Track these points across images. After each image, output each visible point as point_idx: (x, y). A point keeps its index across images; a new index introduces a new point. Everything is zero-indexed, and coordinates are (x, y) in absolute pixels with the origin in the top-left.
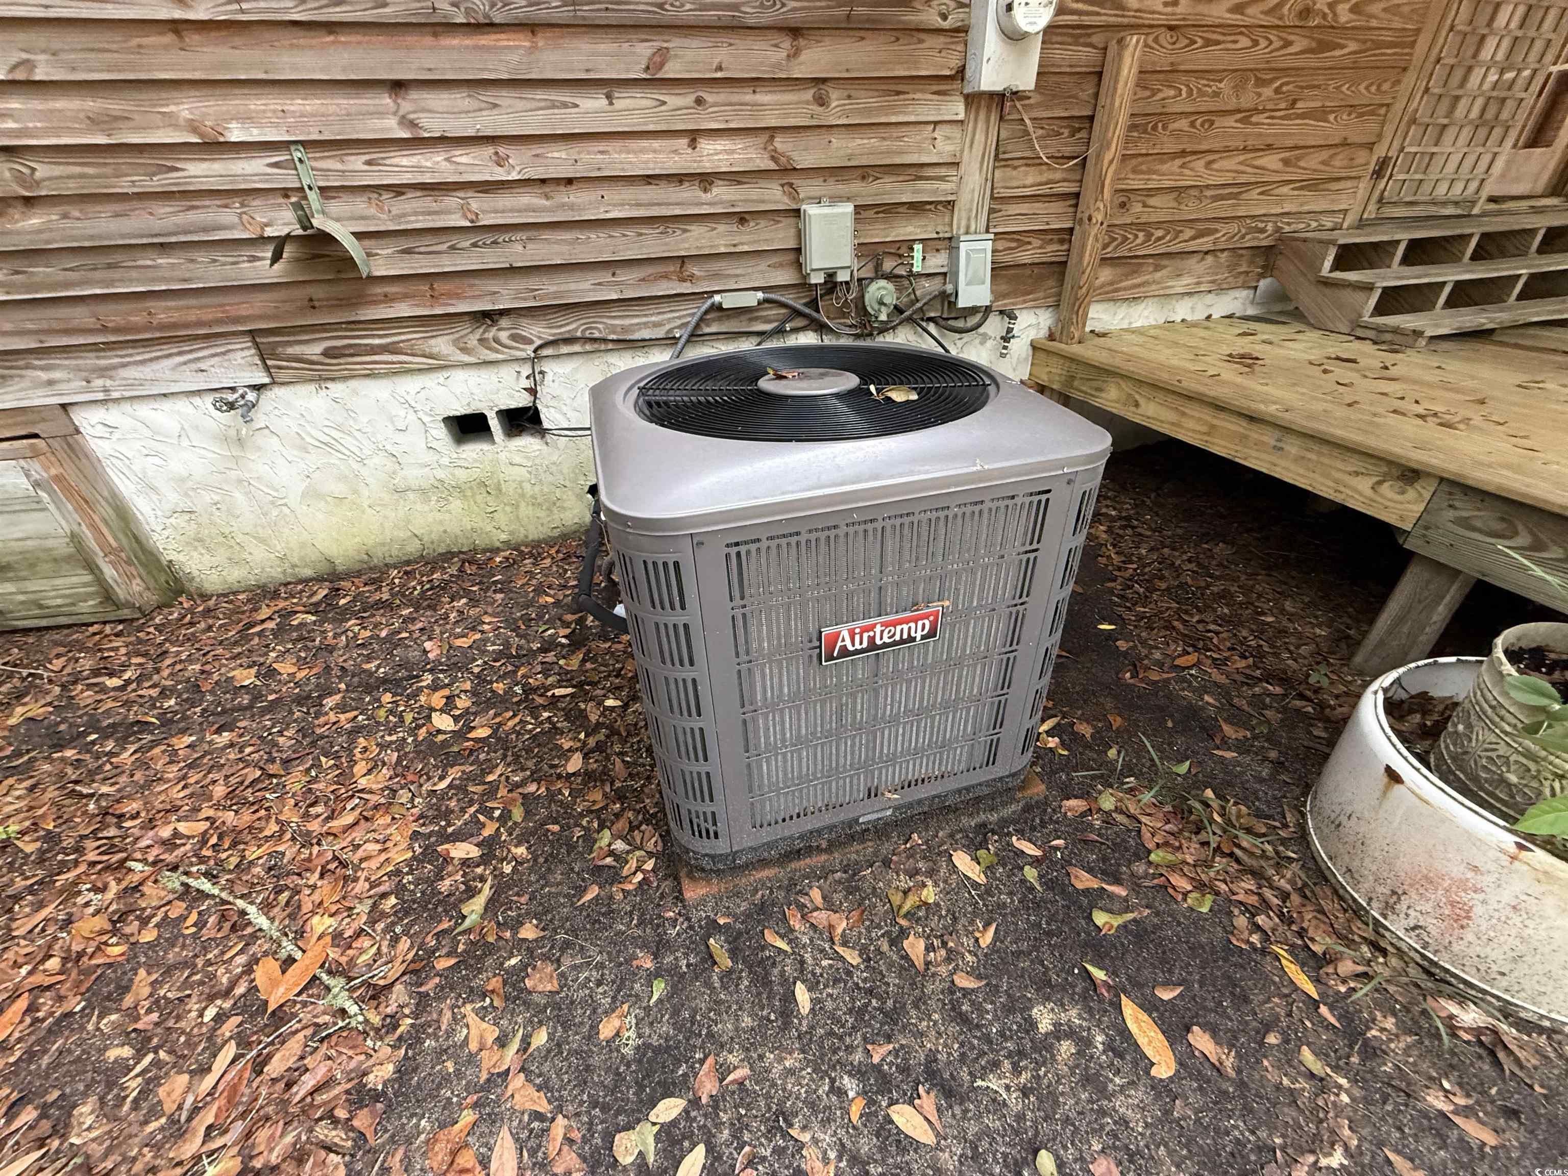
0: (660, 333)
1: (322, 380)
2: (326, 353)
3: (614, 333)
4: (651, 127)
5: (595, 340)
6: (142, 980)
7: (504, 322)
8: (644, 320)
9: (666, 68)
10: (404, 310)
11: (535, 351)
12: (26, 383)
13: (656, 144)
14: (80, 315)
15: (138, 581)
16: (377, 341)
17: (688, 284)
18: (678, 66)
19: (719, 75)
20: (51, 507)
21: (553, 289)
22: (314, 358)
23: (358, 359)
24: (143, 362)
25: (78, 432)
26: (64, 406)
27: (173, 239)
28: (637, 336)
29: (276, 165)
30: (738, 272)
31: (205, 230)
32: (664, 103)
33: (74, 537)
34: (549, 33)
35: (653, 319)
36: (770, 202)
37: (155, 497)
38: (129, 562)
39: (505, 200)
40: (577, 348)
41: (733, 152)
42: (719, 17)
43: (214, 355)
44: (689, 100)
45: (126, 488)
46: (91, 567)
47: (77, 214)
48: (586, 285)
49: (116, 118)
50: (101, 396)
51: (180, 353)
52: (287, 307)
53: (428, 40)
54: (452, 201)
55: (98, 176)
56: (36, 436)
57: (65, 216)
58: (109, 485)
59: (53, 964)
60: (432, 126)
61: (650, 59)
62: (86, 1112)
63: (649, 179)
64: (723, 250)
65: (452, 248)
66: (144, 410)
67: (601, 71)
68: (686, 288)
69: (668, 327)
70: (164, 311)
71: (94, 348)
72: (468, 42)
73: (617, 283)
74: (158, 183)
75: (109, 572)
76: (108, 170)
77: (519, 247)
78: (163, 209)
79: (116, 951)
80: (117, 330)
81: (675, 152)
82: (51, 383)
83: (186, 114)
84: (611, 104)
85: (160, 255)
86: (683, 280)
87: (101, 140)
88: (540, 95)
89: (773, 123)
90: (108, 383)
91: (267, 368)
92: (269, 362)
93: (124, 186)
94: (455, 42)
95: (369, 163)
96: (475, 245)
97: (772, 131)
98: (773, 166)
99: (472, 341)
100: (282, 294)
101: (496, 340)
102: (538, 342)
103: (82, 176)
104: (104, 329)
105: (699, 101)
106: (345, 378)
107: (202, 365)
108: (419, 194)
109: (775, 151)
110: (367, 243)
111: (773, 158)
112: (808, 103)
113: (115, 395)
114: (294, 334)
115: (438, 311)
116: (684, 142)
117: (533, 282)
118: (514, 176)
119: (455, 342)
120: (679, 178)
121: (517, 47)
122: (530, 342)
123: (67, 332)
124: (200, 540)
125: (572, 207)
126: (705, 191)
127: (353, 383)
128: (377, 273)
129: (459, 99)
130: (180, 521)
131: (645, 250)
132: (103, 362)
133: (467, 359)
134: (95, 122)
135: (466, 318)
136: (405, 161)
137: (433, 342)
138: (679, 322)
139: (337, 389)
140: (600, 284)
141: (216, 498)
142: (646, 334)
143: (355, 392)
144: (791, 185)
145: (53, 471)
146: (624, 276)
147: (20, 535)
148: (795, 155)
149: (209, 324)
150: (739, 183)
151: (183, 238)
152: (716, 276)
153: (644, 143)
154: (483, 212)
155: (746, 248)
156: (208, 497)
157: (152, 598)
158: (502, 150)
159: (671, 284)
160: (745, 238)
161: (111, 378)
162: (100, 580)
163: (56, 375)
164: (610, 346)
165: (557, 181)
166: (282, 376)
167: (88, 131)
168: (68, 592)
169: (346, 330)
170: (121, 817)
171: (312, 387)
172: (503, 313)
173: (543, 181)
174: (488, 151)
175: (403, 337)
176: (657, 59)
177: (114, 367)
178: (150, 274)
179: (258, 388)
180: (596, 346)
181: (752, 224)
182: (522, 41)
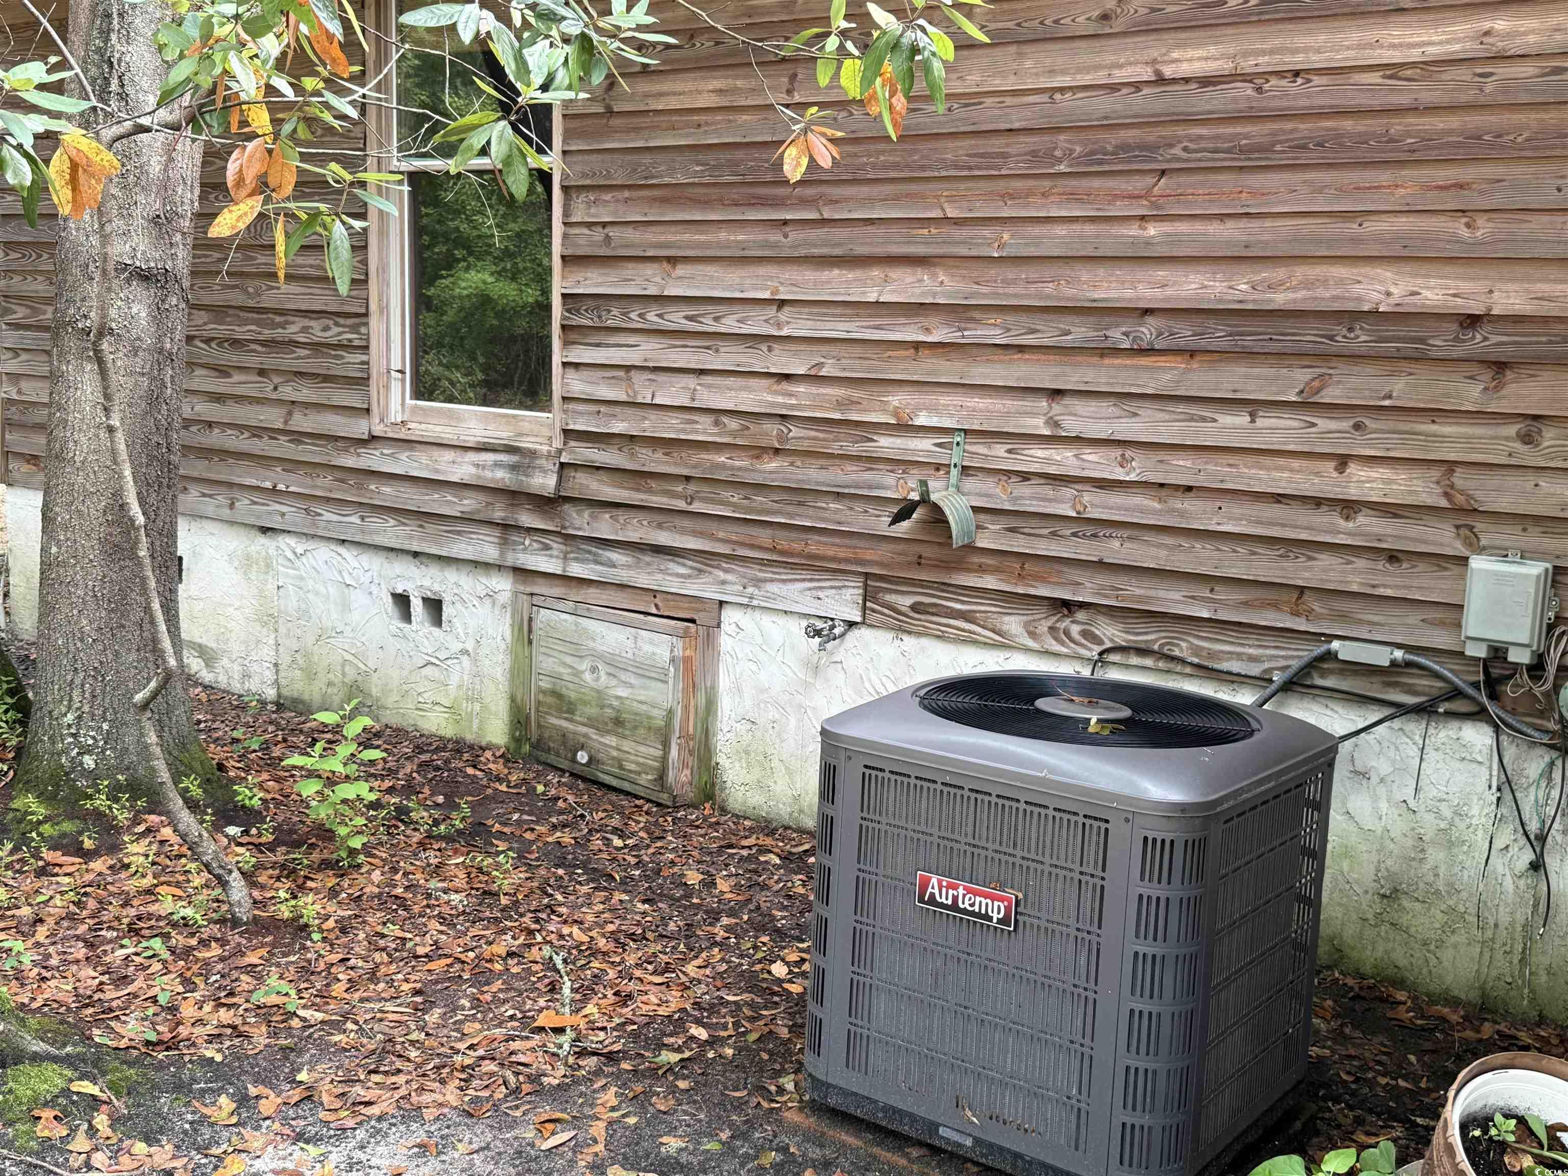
0: (1255, 670)
1: (901, 630)
2: (915, 608)
3: (1197, 656)
4: (1291, 447)
5: (1173, 659)
6: (498, 984)
7: (1081, 615)
8: (1239, 649)
9: (1323, 393)
10: (990, 582)
11: (1101, 654)
12: (710, 579)
13: (1296, 464)
14: (764, 536)
15: (688, 772)
16: (958, 606)
17: (1303, 620)
18: (1338, 392)
19: (1387, 403)
20: (671, 682)
21: (1139, 592)
22: (903, 609)
23: (935, 619)
24: (784, 581)
25: (719, 626)
26: (721, 603)
27: (846, 491)
28: (1225, 666)
29: (939, 445)
30: (1376, 619)
31: (870, 487)
32: (1314, 425)
33: (670, 712)
34: (1207, 357)
35: (1251, 651)
36: (1434, 543)
37: (737, 699)
38: (691, 753)
39: (1116, 499)
40: (1148, 662)
41: (1390, 481)
42: (1398, 349)
43: (832, 587)
44: (1346, 425)
45: (724, 682)
46: (666, 745)
47: (799, 463)
48: (1176, 596)
49: (853, 402)
50: (745, 601)
51: (811, 580)
52: (899, 559)
53: (1095, 360)
54: (1068, 492)
55: (824, 440)
56: (693, 621)
57: (792, 464)
58: (715, 674)
59: (471, 955)
60: (1072, 426)
61: (1307, 383)
62: (438, 1011)
63: (1279, 498)
64: (1355, 588)
65: (1054, 534)
66: (766, 620)
67: (1249, 393)
68: (1301, 625)
69: (1267, 665)
70: (815, 545)
71: (761, 562)
72: (1128, 362)
73: (1214, 601)
74: (854, 449)
75: (674, 753)
76: (831, 436)
77: (1116, 544)
78: (850, 467)
79: (498, 967)
80: (782, 553)
81: (1317, 474)
82: (724, 582)
83: (896, 403)
84: (1253, 421)
85: (833, 501)
86: (1296, 614)
87: (837, 416)
88: (1181, 408)
89: (1452, 457)
90: (756, 592)
91: (864, 608)
92: (869, 604)
93: (835, 449)
94: (1117, 361)
95: (1009, 451)
96: (1074, 535)
97: (1450, 466)
98: (1444, 503)
99: (1043, 627)
100: (900, 547)
101: (1067, 633)
102: (1108, 645)
103: (814, 438)
104: (774, 550)
105: (1357, 427)
106: (919, 634)
107: (821, 594)
108: (1042, 481)
109: (1452, 486)
110: (982, 517)
111: (1446, 494)
112: (1507, 439)
113: (755, 603)
114: (897, 584)
115: (1020, 590)
116: (1331, 465)
117: (1120, 581)
118: (1132, 477)
119: (1026, 625)
120: (1317, 502)
121: (1172, 368)
122: (1100, 642)
123: (752, 547)
124: (747, 753)
125: (1182, 514)
126: (1347, 518)
127: (924, 641)
128: (979, 544)
129: (1105, 407)
130: (742, 727)
131: (1254, 571)
132: (761, 575)
133: (1031, 643)
134: (840, 405)
135: (1046, 603)
136: (1040, 453)
137: (1006, 619)
138: (1283, 663)
139: (909, 642)
140: (1193, 597)
141: (777, 716)
142: (1235, 666)
143: (923, 649)
144: (1471, 528)
145: (688, 653)
146: (1222, 594)
147: (642, 698)
148: (1478, 495)
149: (839, 560)
150: (1396, 516)
151: (853, 491)
152: (1343, 617)
153: (1281, 461)
154: (1092, 505)
155: (1389, 592)
156: (773, 714)
157: (690, 795)
158: (1129, 453)
159: (1278, 616)
160: (1389, 580)
161: (759, 588)
162: (664, 759)
163: (730, 577)
164: (1188, 670)
165: (1177, 487)
166: (872, 618)
167: (834, 410)
168: (641, 760)
169: (937, 589)
170: (553, 912)
171: (890, 635)
172: (1082, 605)
173: (1162, 485)
174: (1117, 452)
175: (982, 608)
176: (1316, 384)
177: (765, 581)
178: (821, 514)
179: (851, 625)
180: (1171, 666)
181: (1405, 565)
182: (1178, 364)
